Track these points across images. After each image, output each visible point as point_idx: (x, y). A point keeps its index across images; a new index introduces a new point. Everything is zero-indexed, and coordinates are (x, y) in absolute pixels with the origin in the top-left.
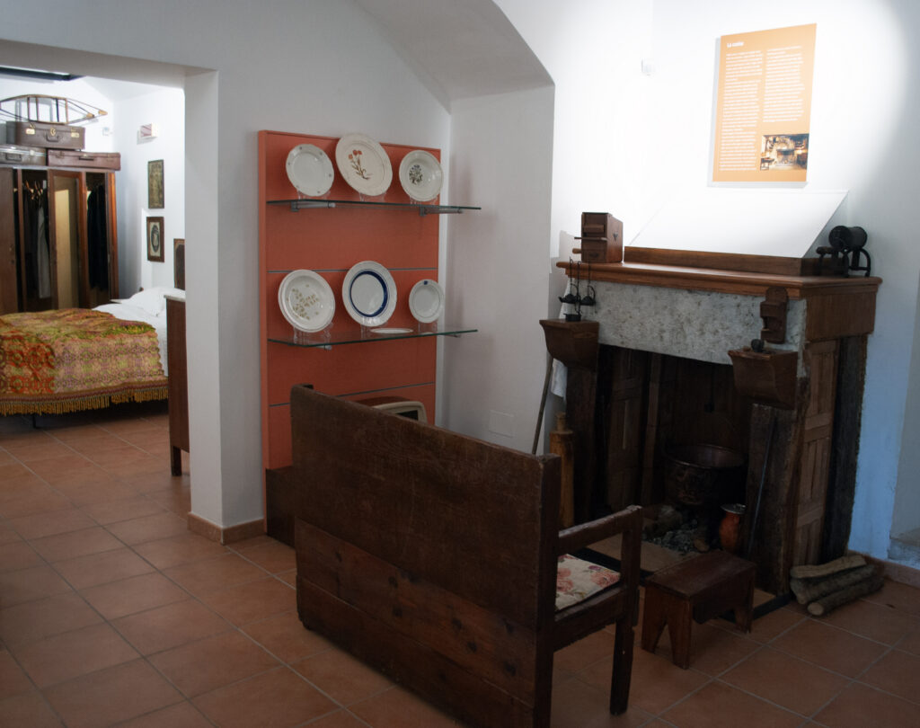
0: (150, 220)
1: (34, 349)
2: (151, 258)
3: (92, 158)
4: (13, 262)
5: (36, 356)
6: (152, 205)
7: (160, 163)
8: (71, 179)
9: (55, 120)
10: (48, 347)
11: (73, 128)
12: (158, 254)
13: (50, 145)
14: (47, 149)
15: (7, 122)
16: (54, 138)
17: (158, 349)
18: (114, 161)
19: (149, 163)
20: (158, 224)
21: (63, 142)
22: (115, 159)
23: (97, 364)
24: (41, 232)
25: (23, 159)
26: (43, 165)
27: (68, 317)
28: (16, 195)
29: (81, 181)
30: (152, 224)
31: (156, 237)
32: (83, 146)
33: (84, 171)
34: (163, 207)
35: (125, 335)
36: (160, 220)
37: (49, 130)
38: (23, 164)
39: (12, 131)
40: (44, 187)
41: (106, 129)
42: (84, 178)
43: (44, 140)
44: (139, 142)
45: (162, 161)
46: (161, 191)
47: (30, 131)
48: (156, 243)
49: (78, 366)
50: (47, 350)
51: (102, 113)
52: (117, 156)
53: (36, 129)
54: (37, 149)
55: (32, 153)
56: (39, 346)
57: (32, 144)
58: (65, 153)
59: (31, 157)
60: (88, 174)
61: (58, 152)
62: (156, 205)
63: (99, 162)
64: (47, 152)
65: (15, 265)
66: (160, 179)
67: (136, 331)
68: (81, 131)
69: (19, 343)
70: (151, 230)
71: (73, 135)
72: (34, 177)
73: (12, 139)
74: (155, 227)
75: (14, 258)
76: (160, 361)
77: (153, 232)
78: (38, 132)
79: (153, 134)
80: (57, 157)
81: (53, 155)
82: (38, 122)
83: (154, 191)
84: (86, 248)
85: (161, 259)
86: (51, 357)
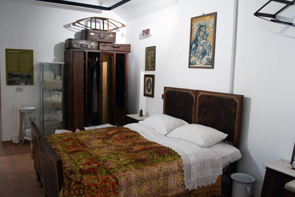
0: (146, 76)
1: (105, 181)
2: (145, 95)
3: (119, 46)
4: (82, 96)
5: (106, 186)
6: (147, 69)
7: (154, 48)
8: (109, 57)
9: (102, 29)
10: (114, 177)
11: (111, 32)
12: (150, 93)
13: (101, 40)
14: (99, 42)
15: (82, 30)
16: (103, 37)
17: (183, 171)
18: (128, 48)
19: (147, 48)
20: (151, 79)
21: (107, 39)
22: (128, 47)
23: (145, 186)
24: (95, 82)
25: (89, 47)
26: (97, 50)
27: (115, 136)
28: (85, 64)
29: (114, 57)
30: (147, 78)
31: (149, 84)
32: (115, 41)
33: (115, 53)
34: (154, 70)
35: (163, 163)
36: (153, 76)
37: (100, 33)
38: (88, 49)
39: (84, 35)
40: (97, 60)
41: (123, 34)
42: (115, 56)
43: (98, 38)
44: (140, 39)
45: (155, 47)
46: (153, 61)
47: (92, 34)
48: (149, 87)
49: (134, 190)
50: (114, 180)
51: (123, 26)
52: (129, 46)
53: (94, 33)
54: (94, 42)
55: (93, 44)
56: (108, 178)
57: (92, 40)
58: (107, 44)
59: (92, 46)
60: (117, 54)
61: (104, 44)
62: (150, 69)
63: (121, 49)
64: (99, 44)
65: (83, 98)
66: (153, 56)
67: (170, 159)
68: (115, 34)
69: (94, 177)
70: (146, 81)
71: (111, 36)
72: (93, 55)
73: (84, 38)
74: (149, 79)
75: (83, 95)
76: (184, 179)
77: (148, 82)
78: (96, 34)
79: (150, 34)
80: (104, 46)
81: (101, 45)
82: (95, 29)
83: (149, 62)
84: (115, 89)
85: (152, 96)
86: (116, 186)
